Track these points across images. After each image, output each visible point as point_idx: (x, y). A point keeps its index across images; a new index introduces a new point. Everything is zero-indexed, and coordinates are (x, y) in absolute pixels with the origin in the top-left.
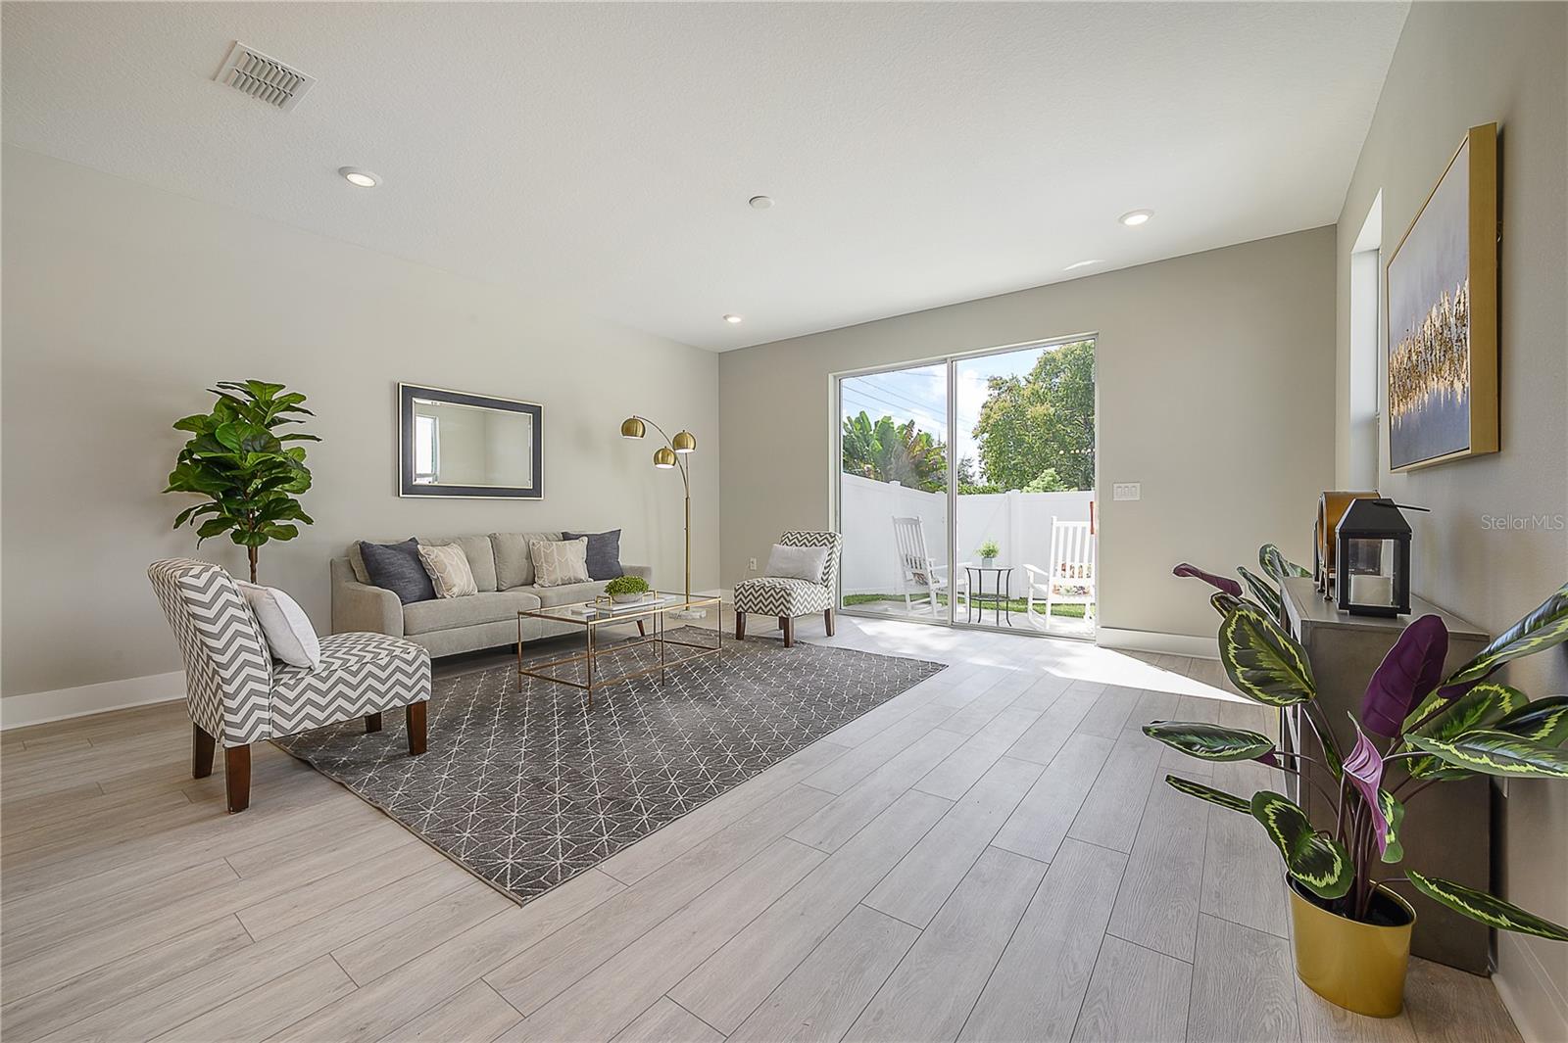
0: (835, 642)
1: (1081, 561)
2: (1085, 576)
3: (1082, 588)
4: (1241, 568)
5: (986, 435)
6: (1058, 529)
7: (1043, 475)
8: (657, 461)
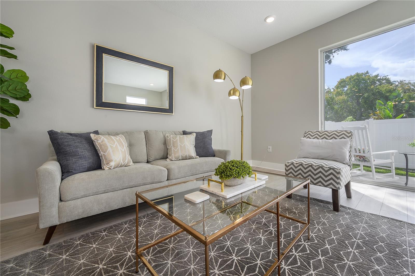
7: (347, 119)
8: (230, 94)
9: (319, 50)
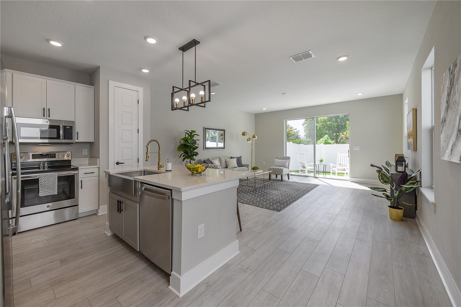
0: (290, 180)
1: (344, 163)
2: (345, 166)
3: (344, 169)
4: (382, 165)
5: (306, 125)
6: (339, 156)
7: (324, 137)
8: (248, 141)
9: (284, 120)
